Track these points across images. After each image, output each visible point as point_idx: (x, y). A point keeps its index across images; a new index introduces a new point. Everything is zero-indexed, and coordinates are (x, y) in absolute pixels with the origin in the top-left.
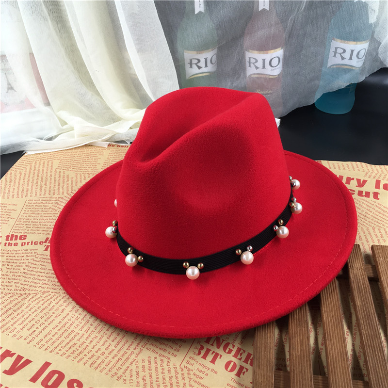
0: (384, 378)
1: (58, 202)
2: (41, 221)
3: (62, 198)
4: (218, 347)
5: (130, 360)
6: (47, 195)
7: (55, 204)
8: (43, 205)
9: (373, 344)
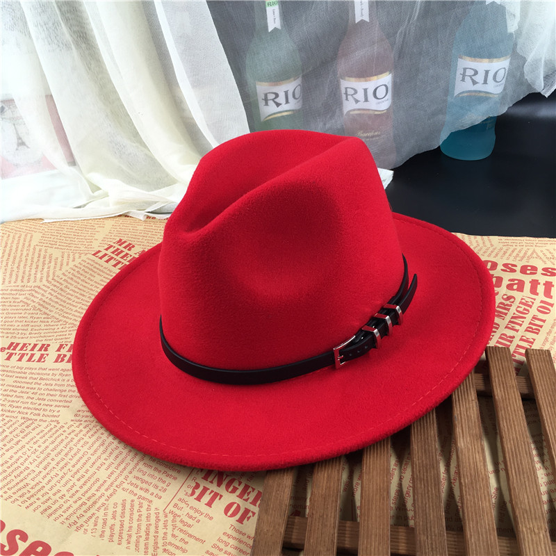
0: (434, 522)
1: (33, 292)
2: (7, 320)
3: (39, 287)
4: (219, 485)
5: (97, 505)
6: (19, 283)
7: (28, 296)
8: (11, 296)
9: (427, 477)
